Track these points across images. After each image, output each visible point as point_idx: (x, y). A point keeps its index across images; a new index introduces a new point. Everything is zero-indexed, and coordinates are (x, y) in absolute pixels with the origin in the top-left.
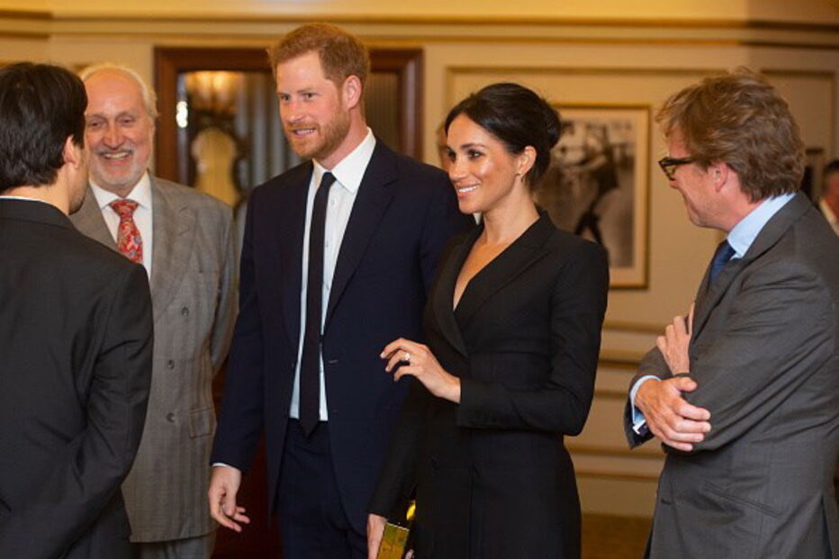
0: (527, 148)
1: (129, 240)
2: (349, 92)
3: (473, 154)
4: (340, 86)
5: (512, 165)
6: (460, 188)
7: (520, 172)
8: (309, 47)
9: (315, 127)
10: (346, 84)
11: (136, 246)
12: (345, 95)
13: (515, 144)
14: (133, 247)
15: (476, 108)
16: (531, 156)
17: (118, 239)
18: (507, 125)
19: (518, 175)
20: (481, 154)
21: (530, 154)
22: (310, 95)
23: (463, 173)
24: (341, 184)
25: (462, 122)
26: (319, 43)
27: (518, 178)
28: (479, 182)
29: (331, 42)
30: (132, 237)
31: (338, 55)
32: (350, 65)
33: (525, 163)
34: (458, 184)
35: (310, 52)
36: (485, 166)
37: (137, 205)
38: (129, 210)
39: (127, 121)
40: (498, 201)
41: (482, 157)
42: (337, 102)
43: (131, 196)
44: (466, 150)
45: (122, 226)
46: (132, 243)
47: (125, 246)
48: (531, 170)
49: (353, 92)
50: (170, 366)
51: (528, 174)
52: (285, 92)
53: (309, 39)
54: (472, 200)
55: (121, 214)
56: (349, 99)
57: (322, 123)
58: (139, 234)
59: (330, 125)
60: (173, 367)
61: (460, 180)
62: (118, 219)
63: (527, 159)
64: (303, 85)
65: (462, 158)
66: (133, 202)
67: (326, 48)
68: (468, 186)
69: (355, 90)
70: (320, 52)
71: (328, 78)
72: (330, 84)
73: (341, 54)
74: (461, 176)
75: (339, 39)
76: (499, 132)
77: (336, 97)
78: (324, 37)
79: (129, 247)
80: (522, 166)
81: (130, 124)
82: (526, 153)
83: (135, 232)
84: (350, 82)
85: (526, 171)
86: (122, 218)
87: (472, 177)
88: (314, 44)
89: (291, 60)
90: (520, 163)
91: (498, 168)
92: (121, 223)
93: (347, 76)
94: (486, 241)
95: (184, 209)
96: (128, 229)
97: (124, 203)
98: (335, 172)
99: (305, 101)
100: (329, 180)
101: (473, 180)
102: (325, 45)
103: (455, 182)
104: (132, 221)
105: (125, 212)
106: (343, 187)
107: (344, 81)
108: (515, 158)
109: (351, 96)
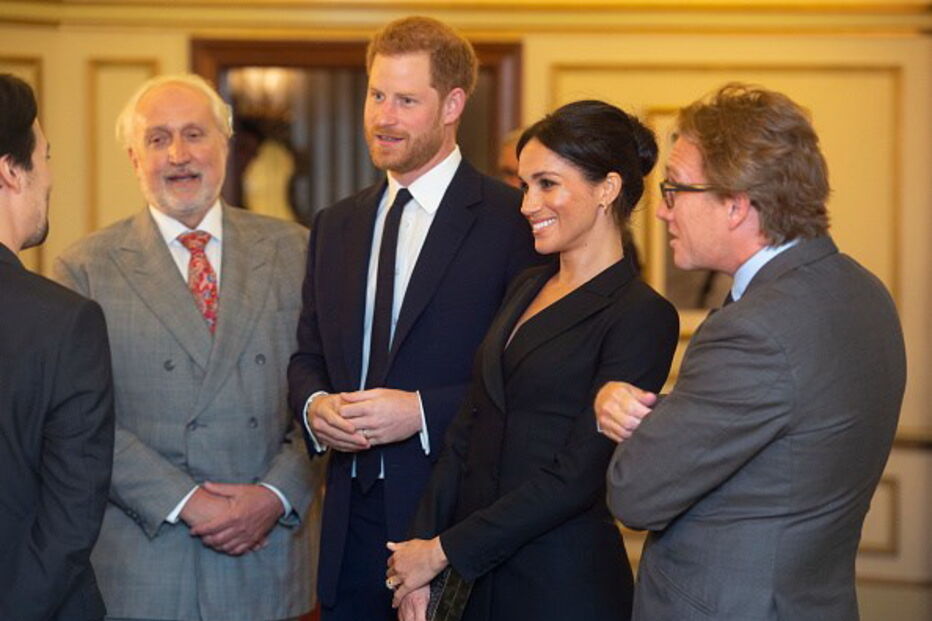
0: (611, 174)
1: (201, 277)
2: (450, 107)
3: (547, 184)
5: (592, 195)
6: (535, 222)
7: (603, 203)
8: (420, 46)
9: (404, 138)
10: (450, 96)
11: (211, 286)
12: (446, 107)
13: (596, 171)
14: (206, 287)
16: (616, 183)
17: (190, 277)
18: (585, 148)
19: (601, 206)
20: (553, 183)
21: (614, 181)
22: (408, 100)
23: (536, 206)
24: (417, 203)
25: (533, 146)
26: (431, 45)
27: (602, 210)
28: (555, 215)
30: (205, 276)
32: (458, 76)
33: (608, 192)
34: (532, 218)
35: (421, 51)
36: (560, 196)
37: (209, 237)
38: (200, 243)
39: (194, 136)
41: (555, 187)
42: (435, 115)
43: (204, 226)
44: (538, 179)
45: (192, 264)
46: (205, 282)
47: (198, 286)
48: (616, 200)
49: (454, 105)
50: (253, 425)
51: (613, 203)
54: (548, 236)
55: (191, 250)
56: (449, 114)
58: (213, 271)
60: (256, 426)
61: (533, 213)
62: (187, 256)
63: (610, 187)
66: (204, 233)
68: (543, 220)
72: (434, 93)
74: (534, 210)
77: (437, 108)
79: (201, 287)
80: (605, 195)
81: (198, 138)
82: (609, 180)
83: (208, 269)
84: (454, 95)
85: (610, 202)
86: (193, 254)
87: (546, 209)
88: (427, 43)
90: (602, 193)
91: (574, 198)
92: (192, 259)
93: (453, 87)
95: (262, 240)
96: (200, 266)
97: (193, 237)
98: (412, 189)
101: (547, 213)
102: (438, 48)
103: (529, 217)
104: (205, 257)
105: (194, 246)
106: (420, 206)
107: (448, 93)
108: (595, 186)
109: (451, 110)
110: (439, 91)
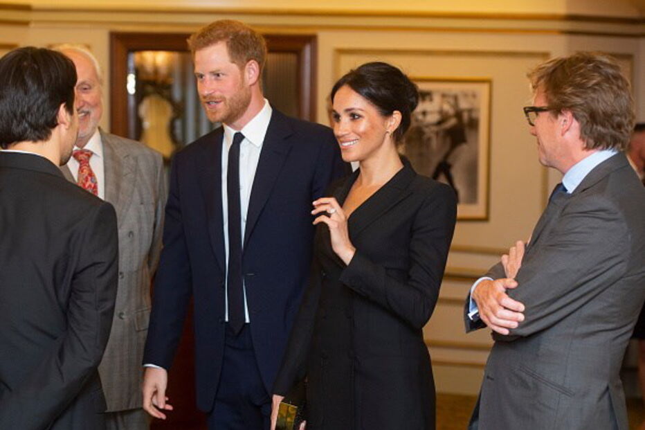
0: (395, 112)
1: (87, 180)
2: (249, 73)
3: (354, 116)
4: (242, 68)
5: (384, 125)
6: (344, 142)
7: (389, 131)
8: (219, 38)
10: (247, 67)
11: (93, 186)
12: (247, 74)
13: (386, 109)
14: (90, 186)
16: (397, 118)
17: (78, 179)
19: (388, 132)
20: (360, 116)
21: (397, 117)
22: (218, 75)
23: (346, 130)
25: (345, 91)
26: (226, 36)
27: (388, 136)
28: (358, 137)
29: (236, 35)
30: (89, 178)
31: (241, 44)
32: (250, 52)
33: (393, 123)
34: (342, 139)
35: (219, 42)
36: (363, 125)
37: (92, 153)
38: (86, 157)
39: (85, 89)
40: (372, 153)
41: (361, 119)
42: (240, 80)
43: (87, 147)
44: (349, 112)
45: (81, 170)
46: (89, 183)
47: (84, 185)
48: (397, 129)
49: (253, 72)
51: (395, 132)
52: (201, 72)
53: (219, 32)
54: (352, 152)
55: (80, 161)
56: (250, 78)
57: (228, 97)
58: (94, 176)
59: (235, 98)
60: (123, 277)
61: (343, 136)
62: (77, 165)
63: (394, 120)
64: (214, 68)
65: (345, 119)
66: (88, 151)
67: (232, 39)
68: (350, 141)
69: (255, 71)
70: (228, 42)
71: (233, 62)
72: (235, 67)
73: (243, 44)
74: (344, 133)
75: (242, 32)
76: (373, 99)
77: (239, 76)
78: (231, 30)
79: (87, 185)
80: (390, 126)
81: (88, 90)
82: (394, 116)
83: (91, 174)
84: (251, 65)
85: (393, 131)
86: (81, 164)
87: (352, 134)
88: (222, 36)
89: (205, 49)
90: (389, 124)
91: (373, 127)
92: (80, 167)
93: (248, 61)
94: (361, 183)
95: (128, 156)
96: (86, 172)
97: (82, 152)
99: (215, 79)
101: (353, 136)
102: (231, 37)
103: (339, 137)
104: (89, 166)
105: (83, 159)
107: (245, 65)
108: (386, 119)
109: (251, 76)
110: (238, 65)
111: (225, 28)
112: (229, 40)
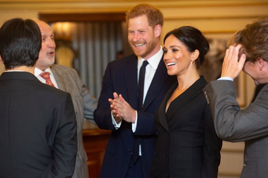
0: (196, 50)
4: (154, 28)
6: (167, 63)
7: (192, 60)
9: (145, 43)
12: (155, 32)
13: (192, 48)
15: (178, 33)
16: (197, 54)
18: (190, 40)
19: (191, 60)
21: (197, 53)
22: (142, 32)
23: (170, 57)
24: (150, 65)
26: (147, 12)
27: (191, 62)
29: (151, 11)
31: (154, 16)
32: (158, 21)
33: (194, 56)
34: (167, 61)
35: (144, 15)
36: (179, 55)
40: (183, 71)
42: (152, 34)
49: (158, 31)
51: (196, 60)
53: (143, 10)
56: (157, 34)
63: (195, 55)
64: (140, 28)
65: (170, 51)
67: (150, 14)
69: (159, 30)
70: (147, 15)
71: (150, 25)
72: (150, 28)
73: (155, 16)
75: (154, 11)
76: (186, 43)
78: (149, 9)
80: (193, 57)
82: (195, 52)
85: (194, 60)
86: (47, 80)
88: (145, 12)
89: (136, 18)
90: (192, 57)
91: (184, 56)
96: (50, 83)
98: (149, 61)
99: (140, 33)
100: (146, 63)
101: (173, 60)
106: (151, 67)
108: (191, 53)
109: (157, 32)
110: (152, 27)
111: (146, 8)
112: (148, 14)
